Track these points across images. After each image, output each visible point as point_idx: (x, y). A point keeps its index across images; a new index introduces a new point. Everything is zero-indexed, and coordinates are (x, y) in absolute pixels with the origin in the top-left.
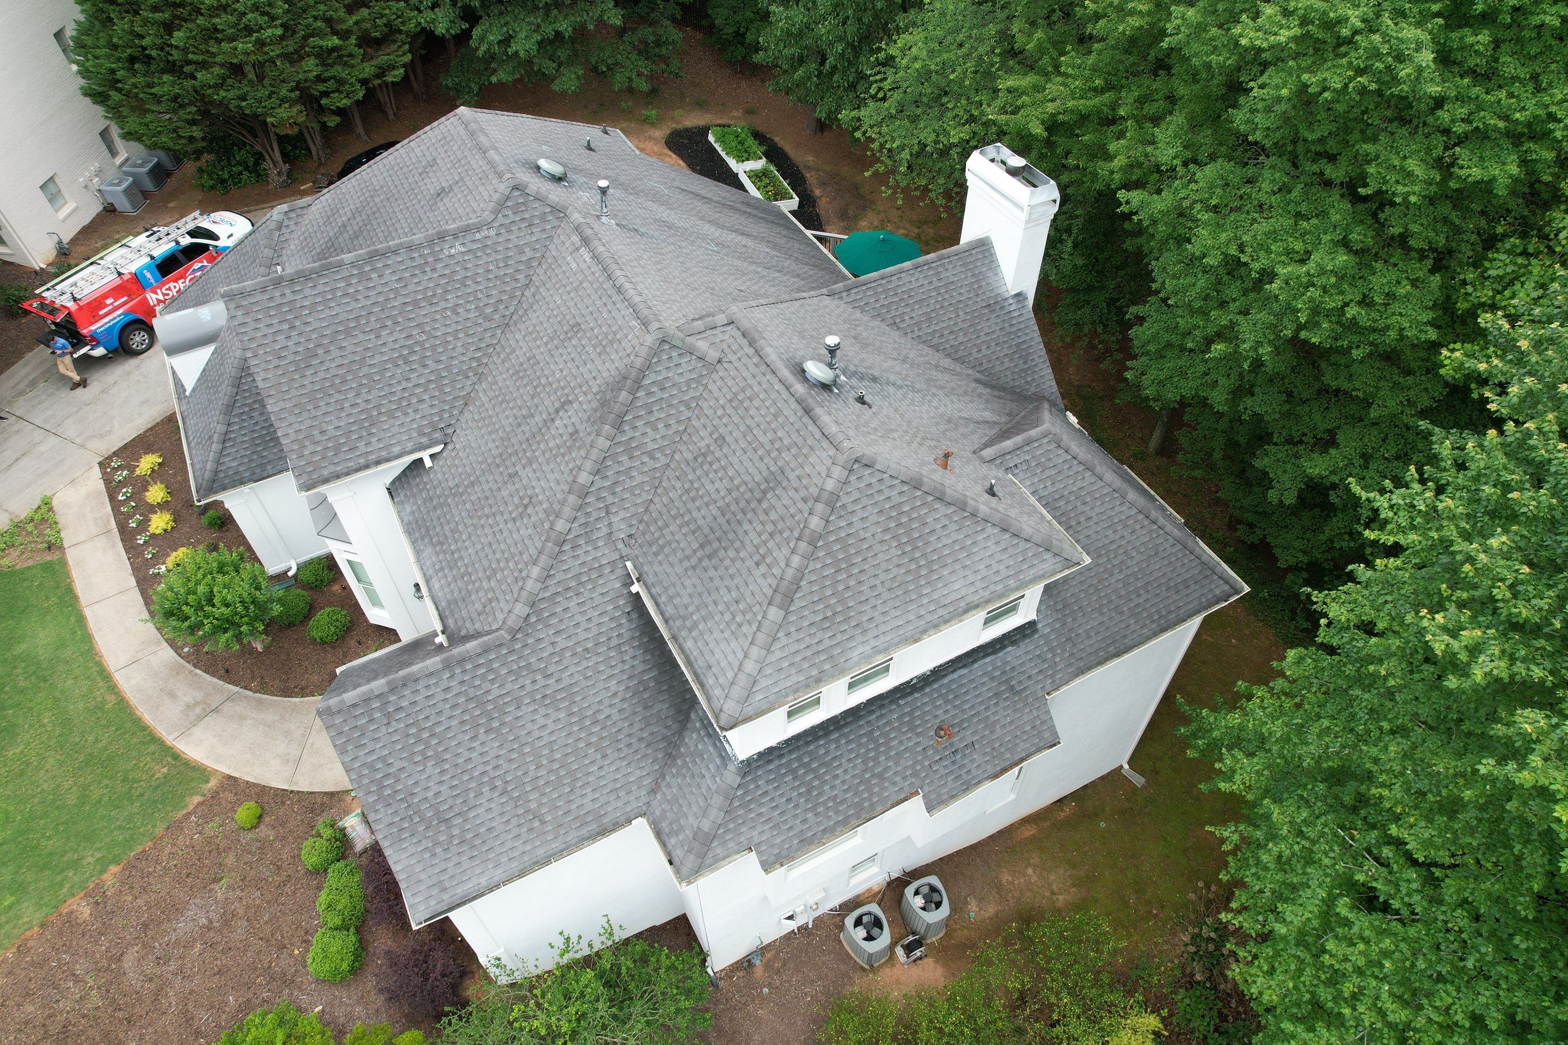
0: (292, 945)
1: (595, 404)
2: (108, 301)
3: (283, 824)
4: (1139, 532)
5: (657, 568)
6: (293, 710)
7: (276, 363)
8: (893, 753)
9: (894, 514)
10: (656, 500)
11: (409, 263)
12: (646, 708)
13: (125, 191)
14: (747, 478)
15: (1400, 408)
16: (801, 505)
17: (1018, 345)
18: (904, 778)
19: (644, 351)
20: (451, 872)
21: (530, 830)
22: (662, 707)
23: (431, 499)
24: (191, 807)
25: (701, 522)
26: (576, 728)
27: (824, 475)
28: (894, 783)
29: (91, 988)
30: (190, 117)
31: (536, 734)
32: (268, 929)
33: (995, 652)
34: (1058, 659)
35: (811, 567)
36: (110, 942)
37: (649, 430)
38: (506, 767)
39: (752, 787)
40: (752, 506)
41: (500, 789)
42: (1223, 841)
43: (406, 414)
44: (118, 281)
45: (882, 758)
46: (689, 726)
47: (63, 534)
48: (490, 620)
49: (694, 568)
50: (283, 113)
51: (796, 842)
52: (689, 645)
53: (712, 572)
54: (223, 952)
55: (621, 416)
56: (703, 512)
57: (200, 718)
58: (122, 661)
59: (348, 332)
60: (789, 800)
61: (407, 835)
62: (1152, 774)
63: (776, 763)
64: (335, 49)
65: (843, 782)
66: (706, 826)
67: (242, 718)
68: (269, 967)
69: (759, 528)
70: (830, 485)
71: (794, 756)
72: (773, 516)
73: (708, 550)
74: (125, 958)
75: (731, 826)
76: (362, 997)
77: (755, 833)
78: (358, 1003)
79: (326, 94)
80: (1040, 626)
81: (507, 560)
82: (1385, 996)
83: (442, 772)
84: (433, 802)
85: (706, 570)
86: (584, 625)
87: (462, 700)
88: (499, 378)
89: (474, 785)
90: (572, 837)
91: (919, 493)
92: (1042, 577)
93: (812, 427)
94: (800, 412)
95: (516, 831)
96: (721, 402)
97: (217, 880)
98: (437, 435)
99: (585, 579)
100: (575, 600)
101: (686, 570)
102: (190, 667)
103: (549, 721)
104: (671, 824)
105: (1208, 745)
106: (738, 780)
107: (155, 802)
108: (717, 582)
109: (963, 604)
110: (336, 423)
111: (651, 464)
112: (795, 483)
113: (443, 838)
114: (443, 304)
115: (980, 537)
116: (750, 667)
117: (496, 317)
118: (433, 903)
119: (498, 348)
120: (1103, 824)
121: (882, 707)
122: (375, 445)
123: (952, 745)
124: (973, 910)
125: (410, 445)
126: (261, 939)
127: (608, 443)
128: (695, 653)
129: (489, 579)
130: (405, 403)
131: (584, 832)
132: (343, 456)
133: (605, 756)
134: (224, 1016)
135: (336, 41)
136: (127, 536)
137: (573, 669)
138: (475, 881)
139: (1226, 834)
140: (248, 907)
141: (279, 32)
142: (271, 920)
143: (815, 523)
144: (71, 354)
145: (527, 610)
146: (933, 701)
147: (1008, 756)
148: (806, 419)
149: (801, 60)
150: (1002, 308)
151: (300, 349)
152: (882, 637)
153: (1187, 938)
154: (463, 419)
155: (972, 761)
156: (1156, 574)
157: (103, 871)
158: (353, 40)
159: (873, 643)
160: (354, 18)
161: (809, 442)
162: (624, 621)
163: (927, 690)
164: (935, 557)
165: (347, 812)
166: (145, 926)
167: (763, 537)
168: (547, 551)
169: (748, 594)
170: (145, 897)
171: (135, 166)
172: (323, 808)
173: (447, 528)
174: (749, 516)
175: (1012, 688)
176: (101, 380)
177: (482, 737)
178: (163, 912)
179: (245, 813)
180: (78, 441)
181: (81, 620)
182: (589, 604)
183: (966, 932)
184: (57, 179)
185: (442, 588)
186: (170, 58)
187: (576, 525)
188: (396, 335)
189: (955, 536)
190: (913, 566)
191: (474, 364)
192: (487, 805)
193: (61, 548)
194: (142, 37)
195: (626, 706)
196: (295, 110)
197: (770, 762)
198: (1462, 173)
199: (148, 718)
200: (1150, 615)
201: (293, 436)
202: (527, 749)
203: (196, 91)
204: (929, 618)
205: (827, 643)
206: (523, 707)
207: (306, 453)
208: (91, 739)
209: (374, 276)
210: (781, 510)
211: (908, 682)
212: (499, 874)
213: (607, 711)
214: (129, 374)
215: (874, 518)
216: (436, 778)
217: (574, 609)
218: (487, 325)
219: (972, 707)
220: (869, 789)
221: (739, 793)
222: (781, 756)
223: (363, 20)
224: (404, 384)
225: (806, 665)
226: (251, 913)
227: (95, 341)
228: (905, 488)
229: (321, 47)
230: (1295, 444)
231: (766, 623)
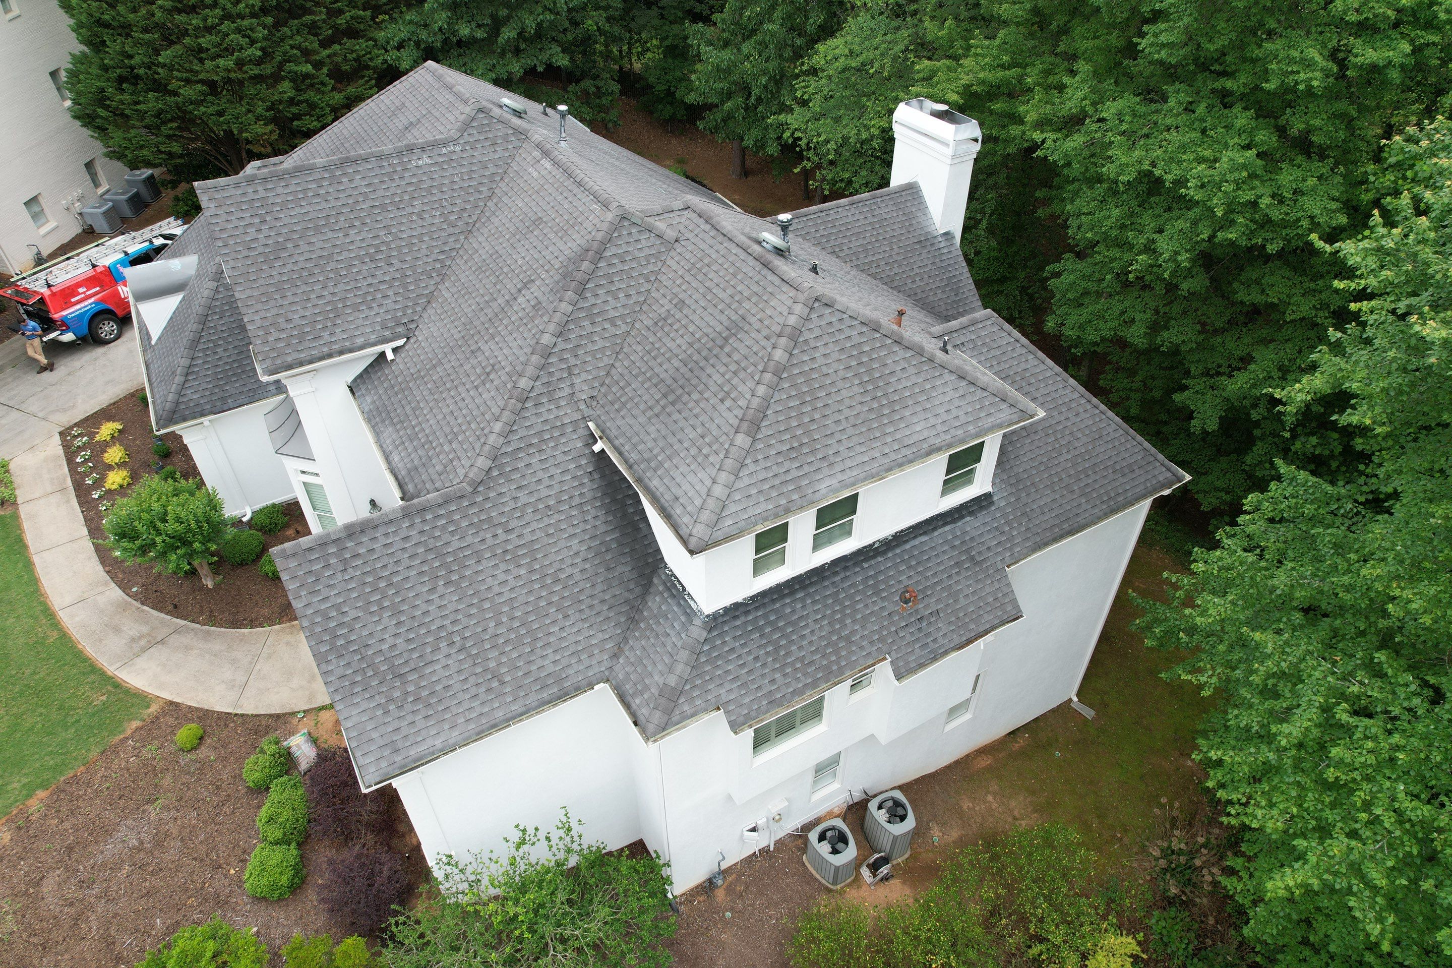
0: (228, 864)
1: (557, 277)
2: (81, 290)
3: (225, 746)
4: (1083, 415)
5: (619, 422)
6: (241, 640)
7: (246, 253)
8: (859, 616)
9: (855, 353)
10: (617, 364)
11: (378, 171)
12: (608, 569)
13: (105, 213)
14: (709, 330)
15: (1314, 312)
16: (764, 342)
17: (949, 278)
18: (872, 643)
19: (605, 226)
20: (404, 732)
21: (489, 690)
22: (624, 569)
23: (393, 387)
24: (129, 732)
25: (663, 375)
26: (537, 586)
27: (785, 313)
28: (862, 648)
29: (7, 913)
30: (171, 132)
31: (497, 590)
32: (203, 849)
33: (954, 521)
34: (1015, 533)
35: (776, 397)
36: (30, 866)
37: (610, 299)
38: (465, 622)
39: (719, 642)
40: (715, 352)
41: (458, 645)
42: (1201, 687)
43: (370, 308)
44: (92, 273)
45: (848, 621)
46: (651, 590)
47: (17, 492)
48: (451, 477)
49: (657, 415)
50: (259, 128)
51: (764, 703)
52: (655, 483)
53: (676, 416)
54: (153, 873)
55: (583, 284)
56: (665, 367)
57: (144, 650)
58: (68, 600)
59: (317, 229)
60: (756, 659)
61: (359, 689)
62: (1101, 707)
63: (742, 619)
64: (307, 76)
65: (811, 643)
66: (672, 680)
67: (188, 648)
68: (202, 888)
69: (722, 369)
70: (792, 320)
71: (760, 613)
72: (736, 357)
73: (671, 398)
74: (45, 882)
75: (698, 682)
76: (301, 917)
77: (722, 691)
78: (296, 924)
79: (297, 117)
80: (995, 498)
81: (469, 423)
82: (1401, 796)
83: (399, 624)
84: (388, 655)
85: (669, 415)
86: (546, 482)
87: (421, 550)
88: (462, 276)
89: (431, 639)
90: (532, 700)
91: (878, 335)
92: (1000, 426)
93: (771, 277)
94: (758, 266)
95: (473, 691)
96: (680, 273)
97: (150, 802)
98: (400, 329)
99: (547, 436)
100: (538, 457)
101: (649, 419)
102: (138, 604)
103: (510, 578)
104: (635, 685)
105: (1166, 632)
106: (705, 634)
107: (91, 727)
108: (682, 423)
109: (925, 446)
110: (302, 313)
111: (613, 330)
112: (757, 325)
113: (397, 694)
114: (409, 210)
115: (938, 383)
116: (718, 491)
117: (460, 223)
118: (384, 764)
119: (461, 252)
120: (1058, 754)
121: (846, 568)
122: (340, 336)
123: (917, 611)
124: (936, 834)
125: (373, 338)
126: (195, 859)
127: (571, 308)
128: (661, 490)
129: (450, 442)
130: (370, 298)
131: (545, 695)
132: (307, 344)
133: (566, 617)
134: (149, 941)
135: (309, 68)
136: (82, 491)
137: (535, 525)
138: (429, 742)
139: (1203, 679)
140: (183, 827)
141: (259, 53)
142: (206, 840)
143: (779, 355)
144: (41, 337)
145: (489, 463)
146: (896, 565)
147: (972, 626)
148: (765, 272)
149: (729, 95)
150: (932, 245)
151: (270, 242)
152: (848, 471)
153: (1156, 853)
154: (425, 315)
155: (938, 629)
156: (1102, 457)
157: (29, 796)
158: (325, 70)
159: (840, 477)
160: (327, 52)
161: (769, 290)
162: (586, 481)
163: (890, 555)
164: (897, 398)
165: (292, 733)
166: (70, 849)
167: (727, 377)
168: (509, 407)
169: (713, 427)
170: (72, 819)
171: (116, 194)
172: (268, 730)
173: (408, 408)
174: (711, 362)
175: (972, 558)
176: (67, 366)
177: (441, 590)
178: (90, 834)
179: (186, 733)
180: (41, 415)
181: (29, 565)
182: (551, 461)
183: (930, 855)
184: (40, 199)
185: (402, 459)
186: (156, 76)
187: (538, 383)
188: (364, 235)
189: (914, 379)
190: (875, 405)
191: (438, 266)
192: (444, 662)
193: (15, 504)
194: (131, 57)
195: (588, 566)
196: (269, 128)
197: (735, 617)
198: (1359, 60)
199: (90, 650)
200: (1100, 496)
201: (258, 323)
202: (487, 605)
203: (178, 108)
204: (893, 456)
205: (795, 473)
206: (484, 562)
207: (271, 339)
208: (28, 672)
209: (345, 180)
210: (744, 351)
211: (871, 545)
212: (454, 736)
213: (569, 571)
214: (96, 359)
215: (836, 356)
216: (392, 630)
217: (537, 466)
218: (451, 230)
219: (935, 575)
220: (836, 652)
221: (705, 648)
222: (747, 613)
223: (335, 54)
224: (370, 280)
225: (774, 494)
226: (185, 833)
227: (65, 326)
228: (865, 329)
229: (296, 73)
230: (1212, 376)
231: (733, 450)
